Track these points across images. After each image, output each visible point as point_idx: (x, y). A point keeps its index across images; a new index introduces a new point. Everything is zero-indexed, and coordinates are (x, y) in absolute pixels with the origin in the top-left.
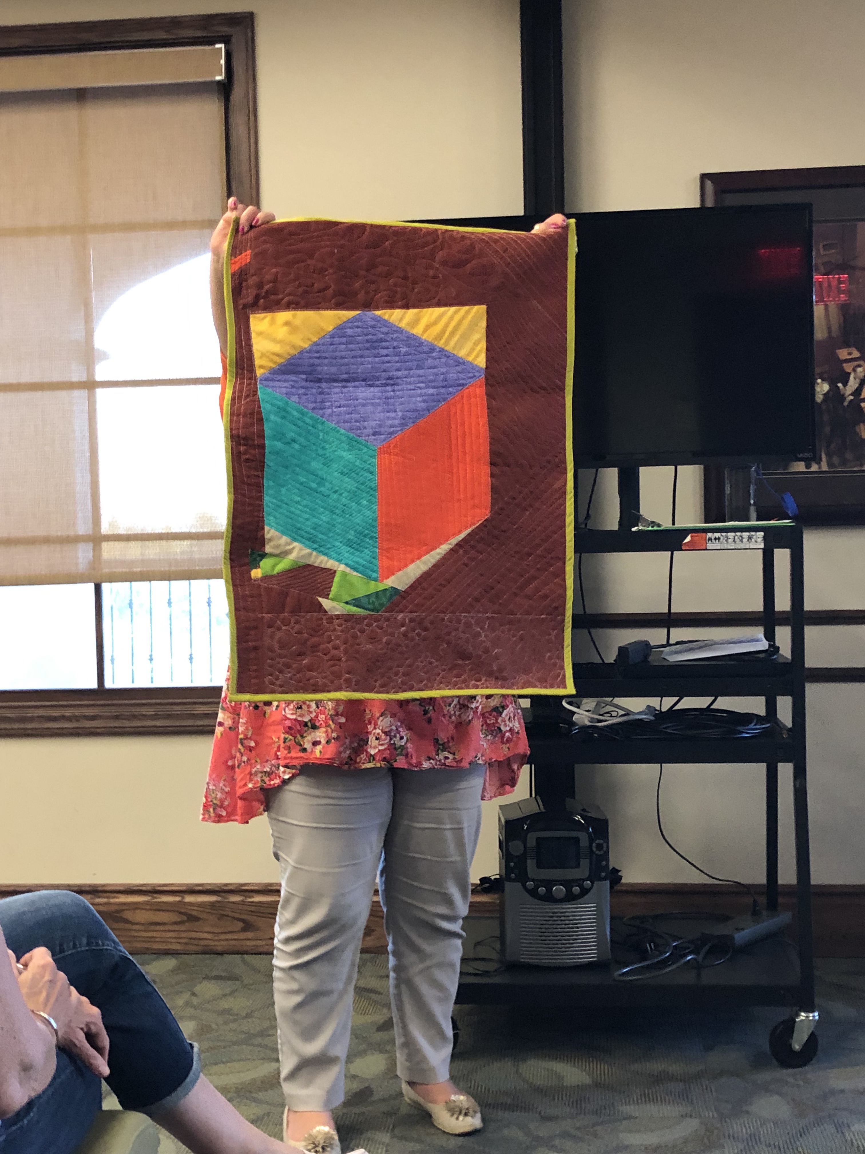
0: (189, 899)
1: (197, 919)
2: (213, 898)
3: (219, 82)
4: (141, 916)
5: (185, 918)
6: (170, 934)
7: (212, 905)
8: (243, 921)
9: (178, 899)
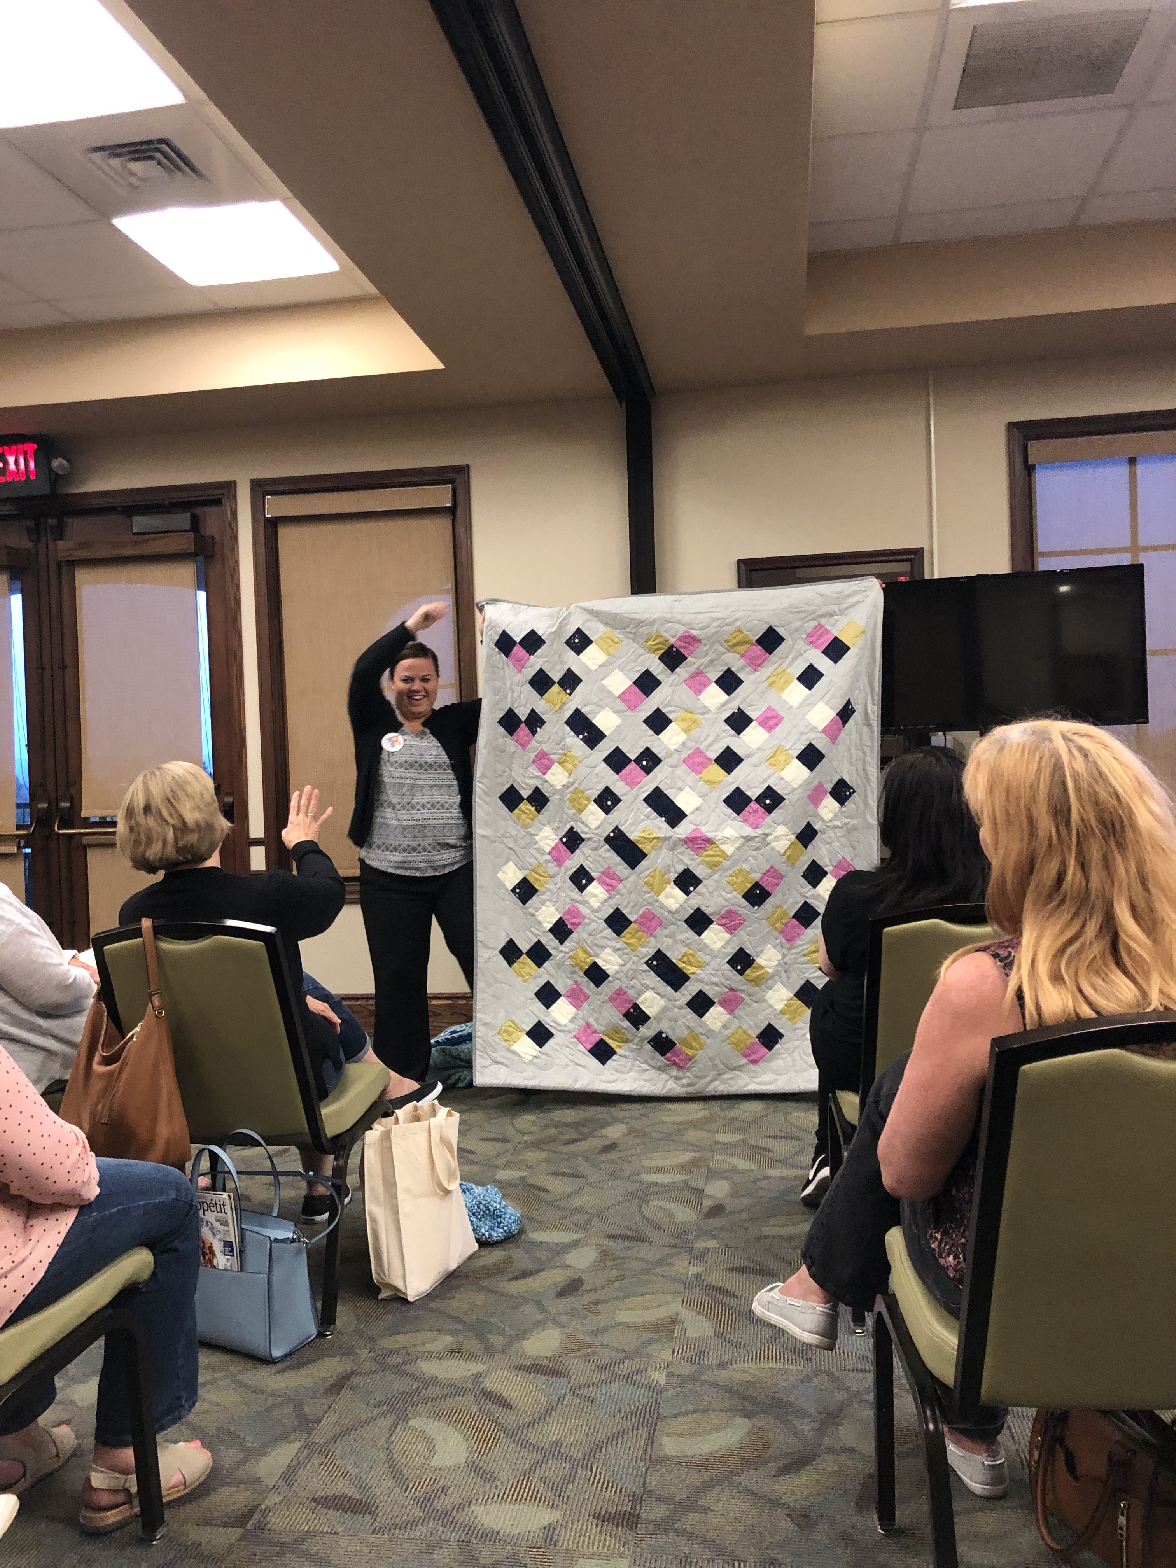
2: (449, 1002)
3: (449, 507)
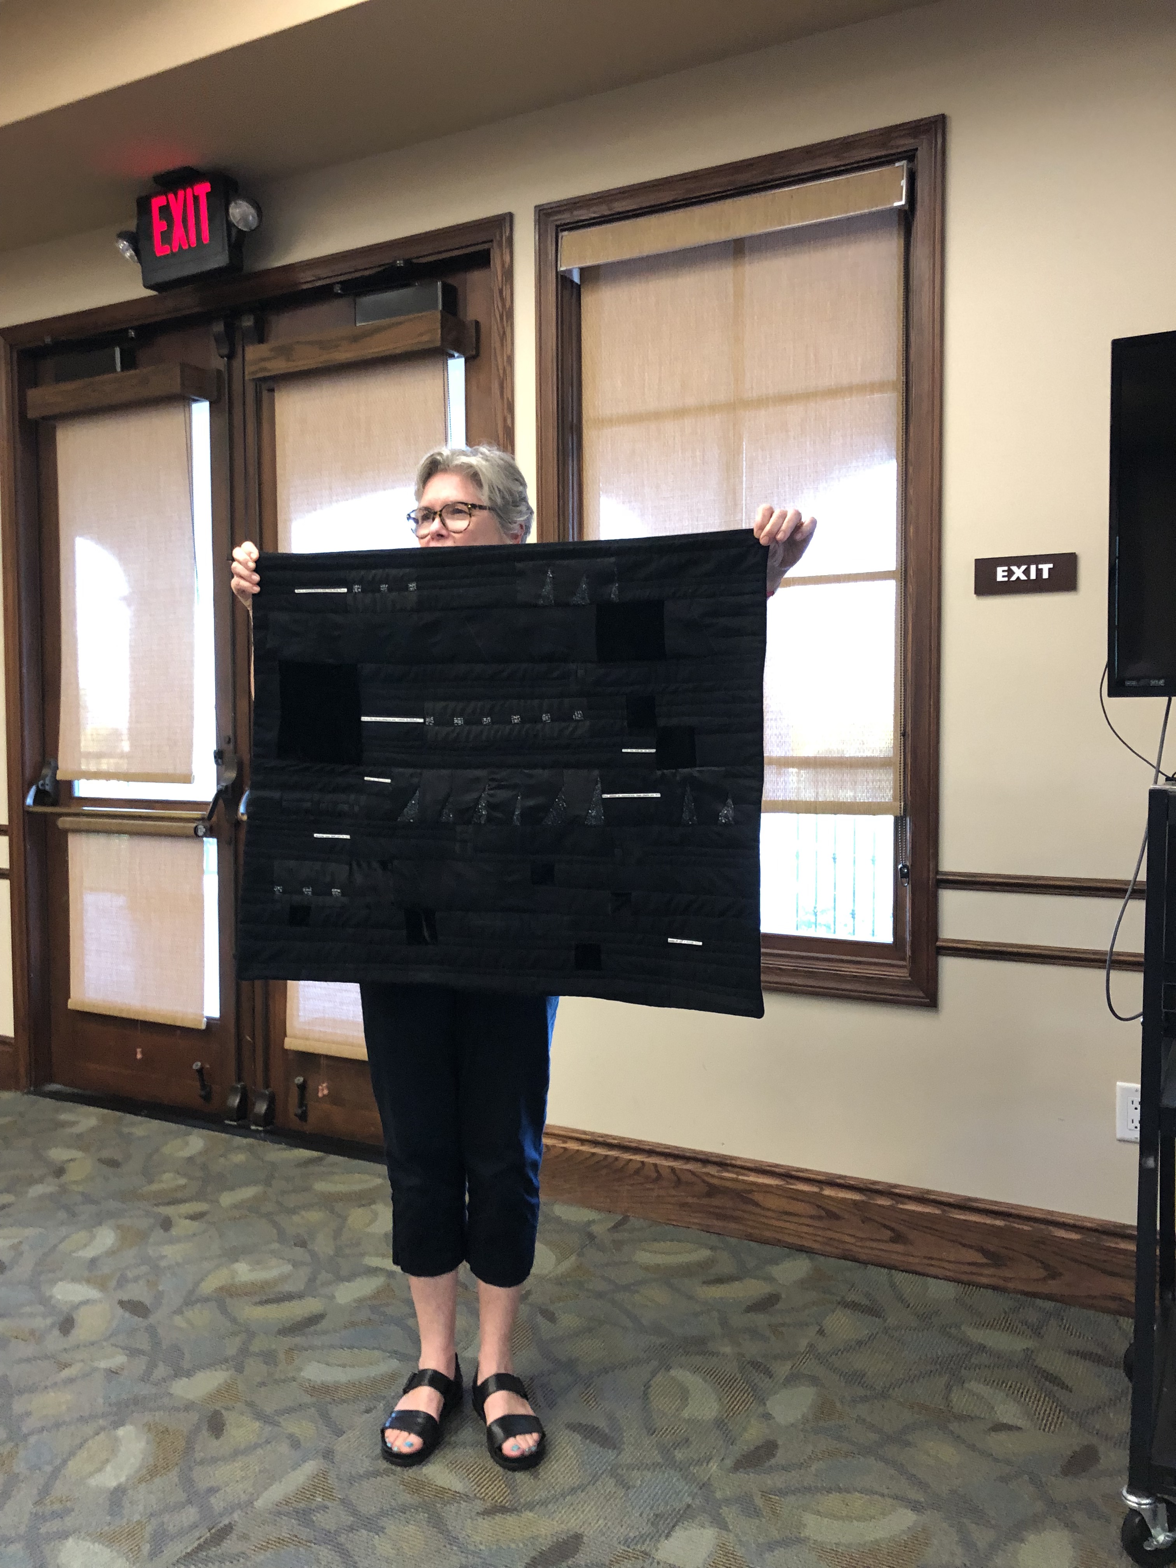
0: (828, 1192)
1: (837, 1217)
3: (898, 209)
4: (772, 1202)
5: (823, 1213)
6: (805, 1229)
7: (855, 1203)
8: (892, 1230)
9: (815, 1189)
